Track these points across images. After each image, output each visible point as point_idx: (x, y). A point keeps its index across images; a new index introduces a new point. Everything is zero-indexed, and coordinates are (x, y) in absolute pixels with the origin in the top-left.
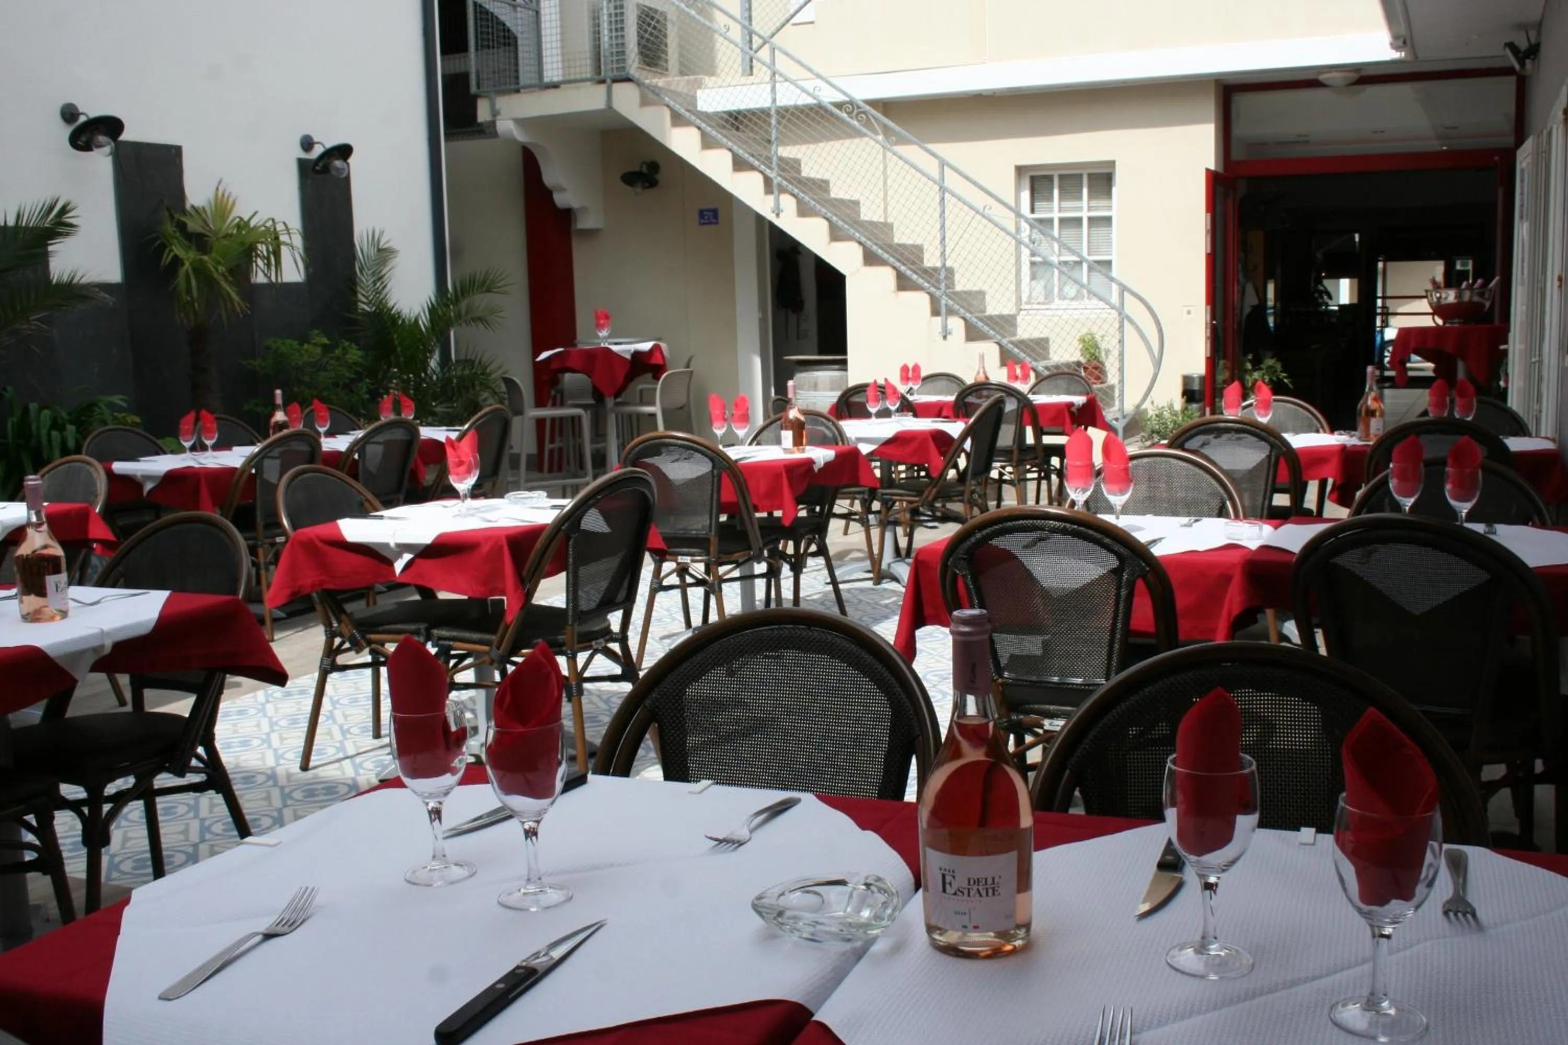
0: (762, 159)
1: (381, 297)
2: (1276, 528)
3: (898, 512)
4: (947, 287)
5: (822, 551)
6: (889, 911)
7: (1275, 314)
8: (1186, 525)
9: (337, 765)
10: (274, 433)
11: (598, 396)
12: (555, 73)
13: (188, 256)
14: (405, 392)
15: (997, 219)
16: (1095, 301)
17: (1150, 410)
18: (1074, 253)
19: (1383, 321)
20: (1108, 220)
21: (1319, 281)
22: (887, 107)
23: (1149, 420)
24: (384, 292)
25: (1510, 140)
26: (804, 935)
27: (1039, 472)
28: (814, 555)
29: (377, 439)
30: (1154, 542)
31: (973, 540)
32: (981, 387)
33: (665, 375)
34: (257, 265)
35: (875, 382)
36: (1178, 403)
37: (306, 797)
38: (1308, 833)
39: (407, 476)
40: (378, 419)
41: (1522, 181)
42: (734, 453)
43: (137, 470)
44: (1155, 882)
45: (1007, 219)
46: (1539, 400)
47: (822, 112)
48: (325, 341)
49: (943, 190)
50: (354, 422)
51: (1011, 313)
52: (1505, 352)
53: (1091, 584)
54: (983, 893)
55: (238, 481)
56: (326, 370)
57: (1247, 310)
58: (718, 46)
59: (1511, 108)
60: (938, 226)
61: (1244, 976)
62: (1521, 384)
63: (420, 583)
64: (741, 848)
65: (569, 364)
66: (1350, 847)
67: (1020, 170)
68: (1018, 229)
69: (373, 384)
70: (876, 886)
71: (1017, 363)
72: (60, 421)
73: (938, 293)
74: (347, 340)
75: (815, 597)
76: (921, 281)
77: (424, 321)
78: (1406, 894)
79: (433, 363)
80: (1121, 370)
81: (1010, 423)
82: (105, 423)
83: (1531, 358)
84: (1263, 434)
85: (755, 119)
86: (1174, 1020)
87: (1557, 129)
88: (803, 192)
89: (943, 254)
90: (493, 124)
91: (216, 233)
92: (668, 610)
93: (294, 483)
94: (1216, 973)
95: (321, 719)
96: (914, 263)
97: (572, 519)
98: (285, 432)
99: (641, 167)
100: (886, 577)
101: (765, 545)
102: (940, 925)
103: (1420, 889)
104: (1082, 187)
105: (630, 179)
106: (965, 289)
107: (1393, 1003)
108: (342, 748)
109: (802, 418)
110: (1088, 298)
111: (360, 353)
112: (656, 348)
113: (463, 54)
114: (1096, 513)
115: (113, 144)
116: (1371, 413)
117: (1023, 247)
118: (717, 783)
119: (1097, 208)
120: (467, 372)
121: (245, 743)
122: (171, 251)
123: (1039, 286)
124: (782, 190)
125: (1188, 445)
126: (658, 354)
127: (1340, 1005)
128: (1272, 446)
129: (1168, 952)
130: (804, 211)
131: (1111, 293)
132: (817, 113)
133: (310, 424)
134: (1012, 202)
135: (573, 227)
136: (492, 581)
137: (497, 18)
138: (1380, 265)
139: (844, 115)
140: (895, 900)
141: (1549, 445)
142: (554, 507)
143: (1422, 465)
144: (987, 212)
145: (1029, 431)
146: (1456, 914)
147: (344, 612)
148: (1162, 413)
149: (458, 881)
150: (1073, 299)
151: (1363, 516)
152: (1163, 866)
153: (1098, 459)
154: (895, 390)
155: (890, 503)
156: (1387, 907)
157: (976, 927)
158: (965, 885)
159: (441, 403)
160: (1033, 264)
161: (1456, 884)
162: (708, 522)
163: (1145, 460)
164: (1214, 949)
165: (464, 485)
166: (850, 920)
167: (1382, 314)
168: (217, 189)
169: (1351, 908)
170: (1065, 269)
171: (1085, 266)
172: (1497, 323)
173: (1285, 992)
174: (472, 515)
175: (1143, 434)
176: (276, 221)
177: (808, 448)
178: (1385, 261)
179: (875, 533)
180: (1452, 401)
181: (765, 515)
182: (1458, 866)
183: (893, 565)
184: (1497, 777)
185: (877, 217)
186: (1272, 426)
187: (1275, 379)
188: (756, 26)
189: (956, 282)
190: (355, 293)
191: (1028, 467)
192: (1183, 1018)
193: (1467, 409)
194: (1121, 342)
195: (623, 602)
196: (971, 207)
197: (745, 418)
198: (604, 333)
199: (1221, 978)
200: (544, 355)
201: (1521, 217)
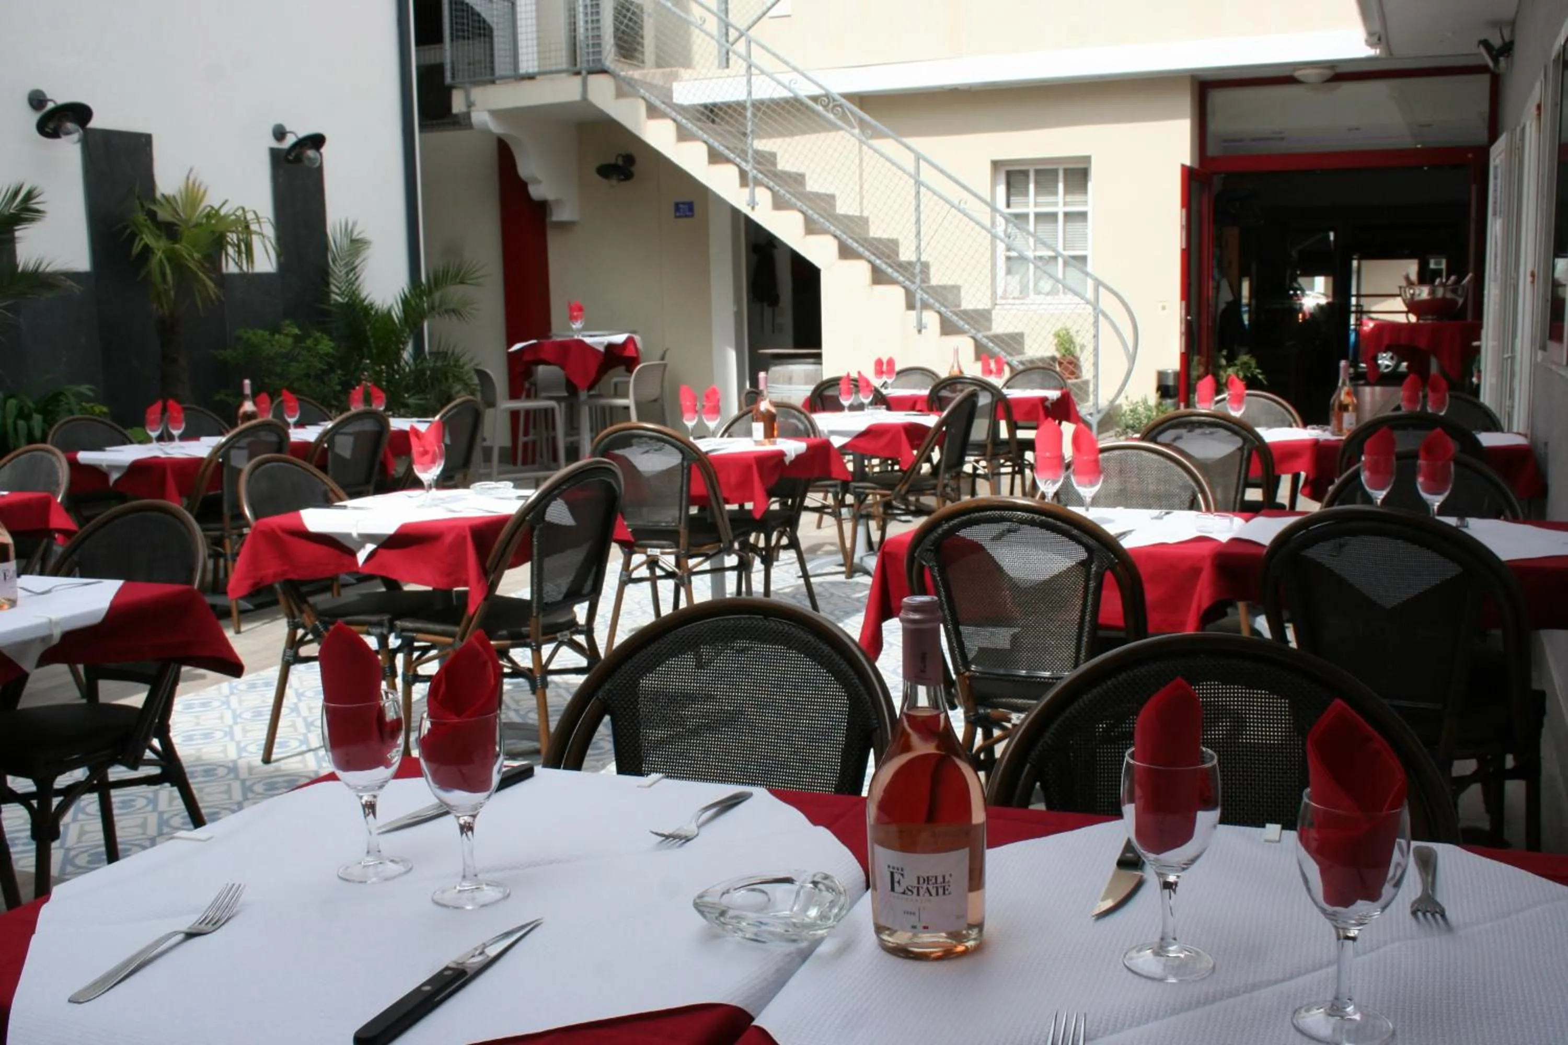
0: (738, 152)
1: (354, 288)
2: (1247, 520)
3: (871, 506)
4: (923, 281)
5: (794, 544)
6: (836, 910)
7: (1250, 312)
8: (1156, 518)
9: (299, 758)
10: (242, 423)
11: (572, 389)
12: (530, 64)
13: (159, 246)
14: (377, 383)
15: (970, 212)
16: (1070, 295)
17: (1124, 404)
18: (1049, 247)
19: (1357, 319)
20: (1083, 216)
21: (1294, 279)
22: (864, 101)
23: (1123, 415)
24: (357, 283)
25: (1483, 137)
26: (747, 936)
27: (1013, 466)
28: (785, 548)
29: (345, 430)
30: (1124, 534)
31: (940, 531)
32: (954, 382)
33: (638, 367)
34: (227, 254)
35: (848, 375)
36: (1153, 398)
37: (266, 790)
38: (1273, 830)
39: (377, 468)
40: (349, 409)
41: (1496, 178)
42: (703, 445)
43: (102, 460)
44: (1115, 879)
45: (984, 215)
46: (1512, 396)
47: (798, 105)
48: (296, 331)
49: (918, 184)
50: (325, 413)
51: (986, 308)
52: (1478, 349)
53: (1060, 575)
54: (933, 892)
55: (204, 472)
56: (298, 361)
57: (1222, 306)
58: (694, 37)
59: (1485, 107)
60: (913, 219)
61: (1204, 979)
62: (1494, 380)
63: (384, 574)
64: (689, 843)
65: (543, 356)
66: (1314, 844)
67: (996, 165)
68: (993, 224)
69: (344, 375)
70: (824, 884)
71: (991, 357)
72: (26, 411)
73: (913, 287)
74: (318, 331)
75: (787, 590)
76: (895, 275)
77: (397, 313)
78: (1372, 895)
79: (407, 354)
80: (1096, 365)
81: (982, 417)
82: (71, 412)
83: (1503, 353)
84: (1236, 428)
85: (730, 111)
86: (1130, 1026)
87: (1531, 125)
88: (779, 185)
89: (918, 247)
90: (468, 115)
91: (186, 222)
92: (639, 603)
93: (257, 472)
94: (1175, 976)
95: (284, 711)
96: (889, 257)
97: (537, 509)
98: (253, 422)
99: (617, 159)
100: (859, 571)
101: (735, 538)
102: (889, 926)
103: (1387, 890)
104: (1057, 182)
105: (605, 171)
106: (940, 283)
107: (1358, 1008)
108: (305, 741)
109: (773, 410)
110: (1064, 293)
111: (332, 344)
112: (630, 340)
113: (437, 46)
114: (1066, 505)
115: (81, 131)
116: (1344, 408)
117: (998, 241)
118: (667, 777)
119: (1073, 204)
120: (439, 364)
121: (207, 736)
122: (142, 239)
123: (1014, 280)
124: (758, 183)
125: (1160, 439)
126: (631, 347)
127: (1303, 1011)
128: (1245, 440)
129: (1126, 953)
130: (779, 204)
131: (1086, 289)
132: (792, 106)
133: (279, 415)
134: (987, 196)
135: (548, 220)
136: (456, 573)
137: (472, 8)
138: (1355, 263)
139: (820, 108)
140: (842, 899)
141: (1521, 441)
142: (520, 497)
143: (1394, 458)
144: (962, 206)
145: (1003, 425)
146: (1424, 914)
147: (306, 602)
148: (1136, 409)
149: (394, 878)
150: (1048, 294)
151: (1336, 508)
152: (1123, 864)
153: (1068, 451)
154: (868, 383)
155: (863, 497)
156: (1353, 908)
157: (926, 928)
158: (915, 884)
159: (414, 395)
160: (1008, 258)
161: (1424, 883)
162: (677, 516)
163: (1117, 452)
164: (1173, 951)
165: (429, 474)
166: (794, 920)
167: (1356, 312)
168: (188, 178)
169: (1316, 910)
170: (1040, 264)
171: (1060, 260)
172: (1469, 319)
173: (1247, 996)
174: (436, 505)
175: (1118, 429)
176: (247, 209)
177: (779, 440)
178: (1360, 259)
179: (848, 527)
180: (1425, 397)
181: (735, 507)
182: (1427, 864)
183: (865, 559)
184: (1468, 772)
185: (853, 211)
186: (1245, 420)
187: (1249, 375)
188: (732, 19)
189: (931, 276)
190: (327, 284)
191: (1002, 461)
192: (1139, 1024)
193: (1439, 404)
194: (1096, 336)
195: (589, 594)
196: (947, 201)
197: (715, 410)
198: (577, 325)
199: (1181, 981)
200: (518, 346)
201: (1495, 214)
